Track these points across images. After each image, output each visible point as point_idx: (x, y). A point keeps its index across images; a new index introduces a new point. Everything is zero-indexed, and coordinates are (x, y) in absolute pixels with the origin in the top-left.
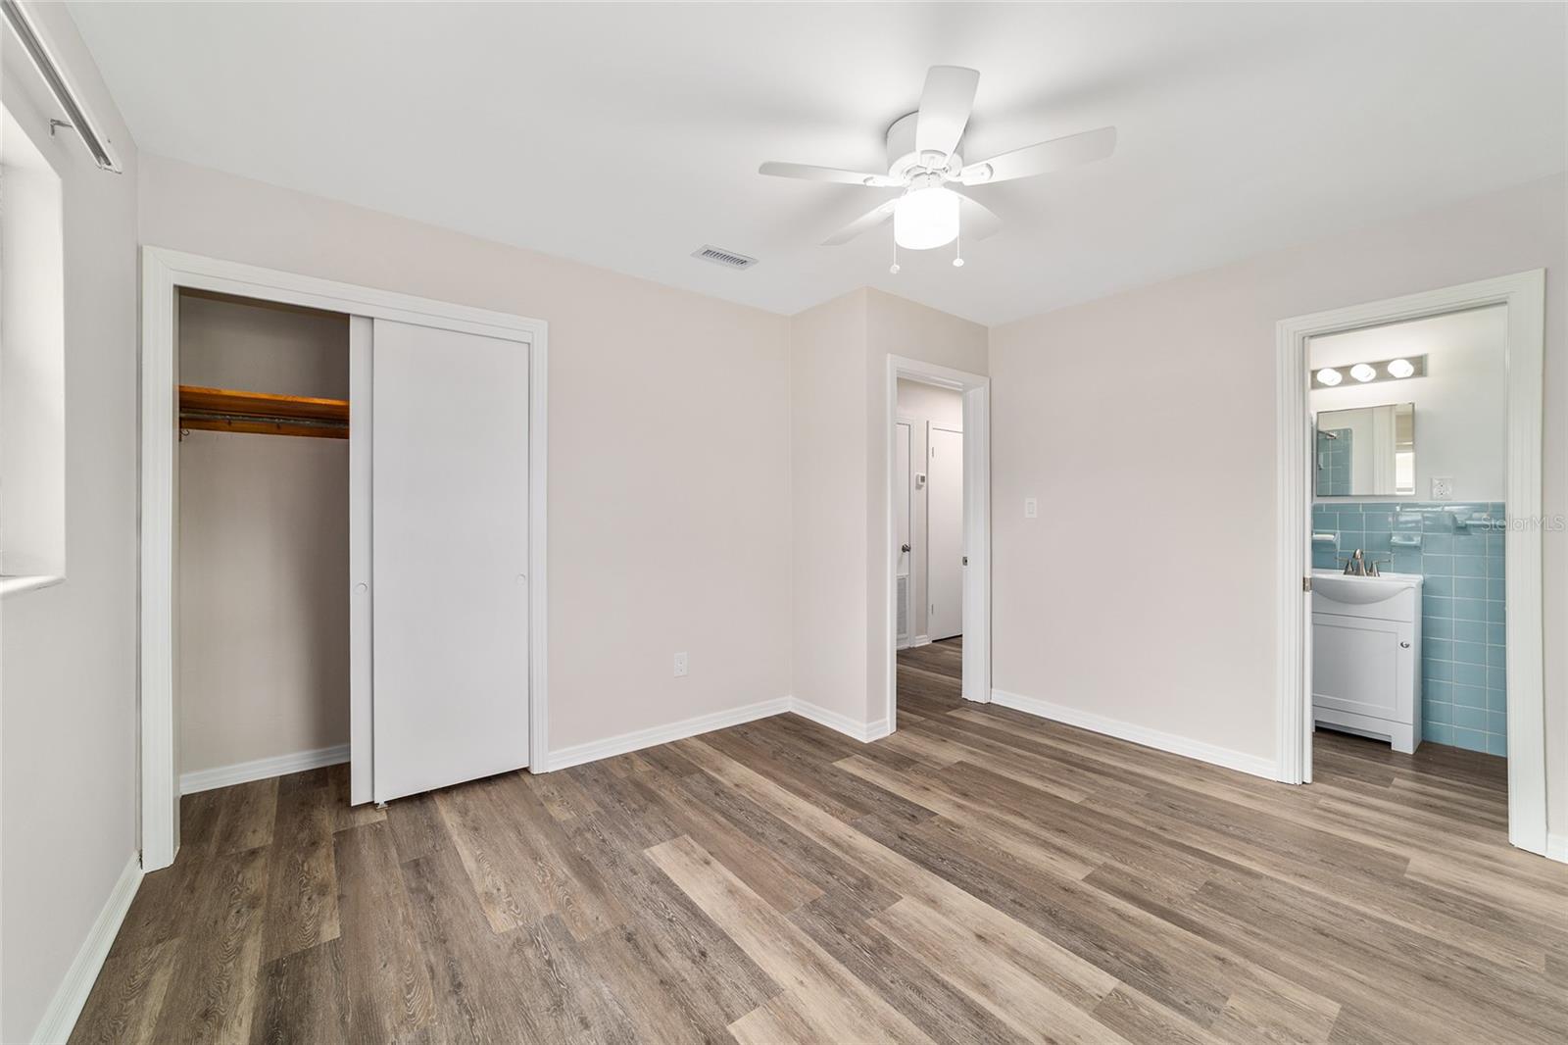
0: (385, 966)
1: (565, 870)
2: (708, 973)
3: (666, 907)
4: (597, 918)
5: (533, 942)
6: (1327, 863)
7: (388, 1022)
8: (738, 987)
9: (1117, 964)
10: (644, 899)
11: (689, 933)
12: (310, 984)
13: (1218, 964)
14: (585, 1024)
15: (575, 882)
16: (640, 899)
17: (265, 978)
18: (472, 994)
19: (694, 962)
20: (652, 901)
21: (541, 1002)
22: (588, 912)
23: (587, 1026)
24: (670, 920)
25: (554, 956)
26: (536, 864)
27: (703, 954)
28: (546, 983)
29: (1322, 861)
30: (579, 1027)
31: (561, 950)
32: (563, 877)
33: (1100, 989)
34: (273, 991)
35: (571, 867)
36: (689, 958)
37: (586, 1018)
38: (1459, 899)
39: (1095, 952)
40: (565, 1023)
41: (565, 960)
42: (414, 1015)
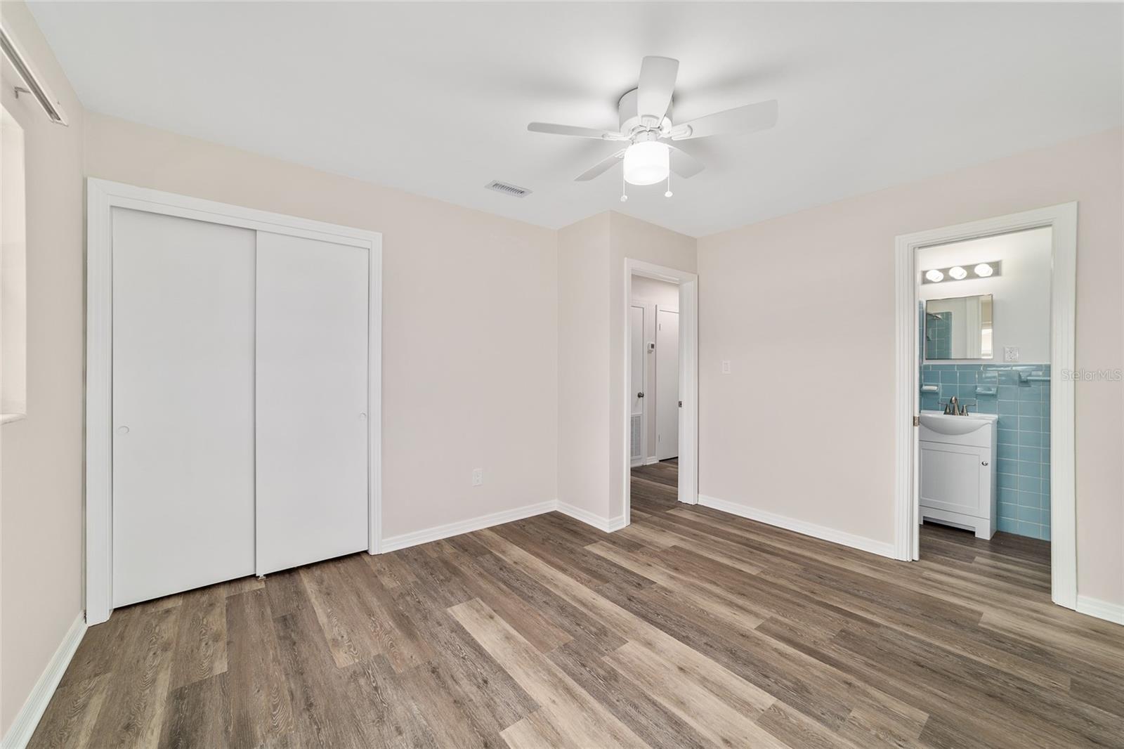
0: (258, 691)
1: (390, 623)
2: (488, 695)
3: (461, 649)
4: (412, 657)
5: (365, 674)
6: (926, 616)
7: (259, 730)
8: (508, 705)
9: (775, 687)
10: (446, 643)
11: (476, 667)
12: (204, 705)
13: (845, 686)
14: (399, 731)
15: (398, 632)
16: (443, 643)
17: (172, 700)
18: (319, 711)
19: (479, 687)
20: (451, 644)
21: (369, 716)
22: (406, 652)
23: (400, 733)
24: (463, 658)
25: (380, 684)
26: (370, 618)
27: (486, 682)
28: (373, 703)
29: (922, 615)
30: (395, 733)
31: (384, 679)
32: (388, 627)
33: (763, 706)
34: (177, 710)
35: (395, 620)
36: (475, 684)
37: (400, 727)
38: (1015, 641)
39: (761, 679)
40: (385, 731)
41: (387, 685)
42: (277, 726)
